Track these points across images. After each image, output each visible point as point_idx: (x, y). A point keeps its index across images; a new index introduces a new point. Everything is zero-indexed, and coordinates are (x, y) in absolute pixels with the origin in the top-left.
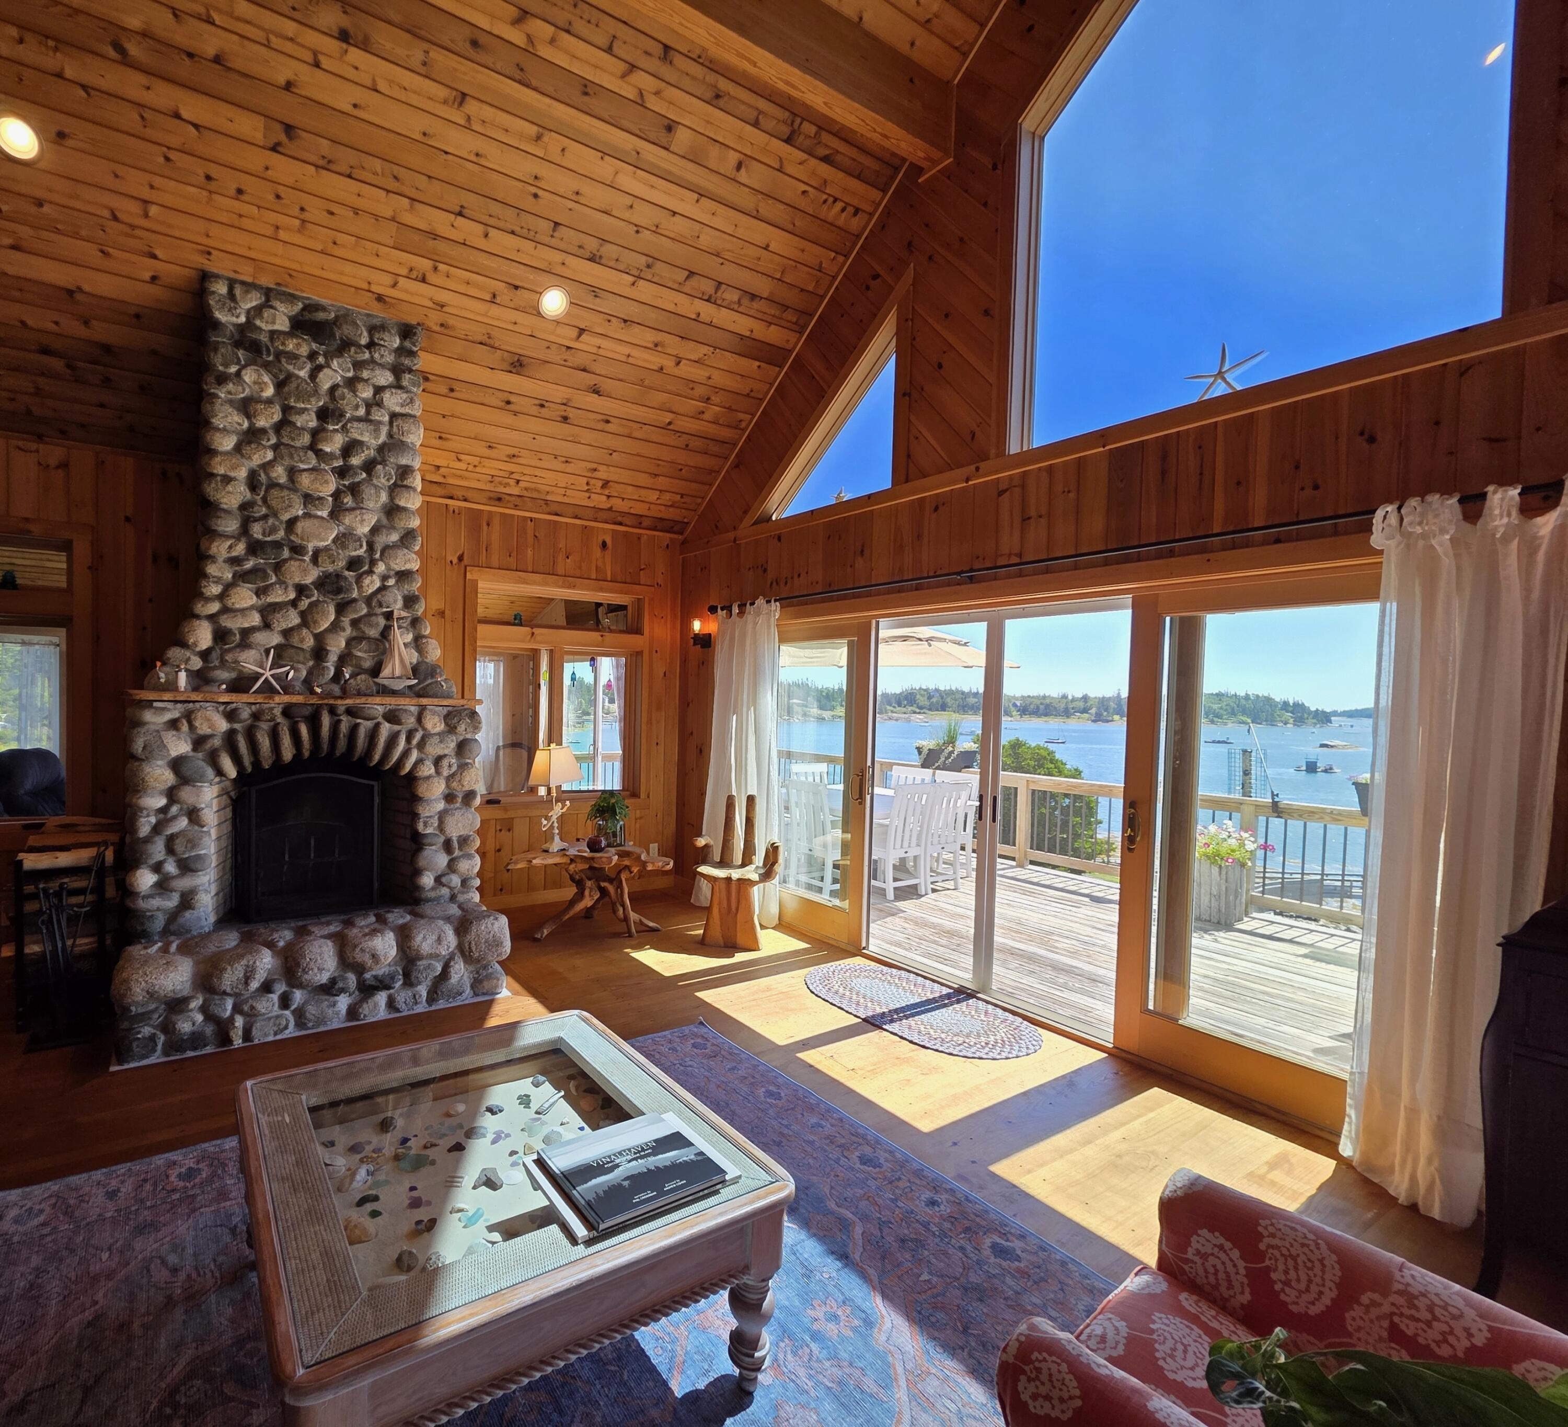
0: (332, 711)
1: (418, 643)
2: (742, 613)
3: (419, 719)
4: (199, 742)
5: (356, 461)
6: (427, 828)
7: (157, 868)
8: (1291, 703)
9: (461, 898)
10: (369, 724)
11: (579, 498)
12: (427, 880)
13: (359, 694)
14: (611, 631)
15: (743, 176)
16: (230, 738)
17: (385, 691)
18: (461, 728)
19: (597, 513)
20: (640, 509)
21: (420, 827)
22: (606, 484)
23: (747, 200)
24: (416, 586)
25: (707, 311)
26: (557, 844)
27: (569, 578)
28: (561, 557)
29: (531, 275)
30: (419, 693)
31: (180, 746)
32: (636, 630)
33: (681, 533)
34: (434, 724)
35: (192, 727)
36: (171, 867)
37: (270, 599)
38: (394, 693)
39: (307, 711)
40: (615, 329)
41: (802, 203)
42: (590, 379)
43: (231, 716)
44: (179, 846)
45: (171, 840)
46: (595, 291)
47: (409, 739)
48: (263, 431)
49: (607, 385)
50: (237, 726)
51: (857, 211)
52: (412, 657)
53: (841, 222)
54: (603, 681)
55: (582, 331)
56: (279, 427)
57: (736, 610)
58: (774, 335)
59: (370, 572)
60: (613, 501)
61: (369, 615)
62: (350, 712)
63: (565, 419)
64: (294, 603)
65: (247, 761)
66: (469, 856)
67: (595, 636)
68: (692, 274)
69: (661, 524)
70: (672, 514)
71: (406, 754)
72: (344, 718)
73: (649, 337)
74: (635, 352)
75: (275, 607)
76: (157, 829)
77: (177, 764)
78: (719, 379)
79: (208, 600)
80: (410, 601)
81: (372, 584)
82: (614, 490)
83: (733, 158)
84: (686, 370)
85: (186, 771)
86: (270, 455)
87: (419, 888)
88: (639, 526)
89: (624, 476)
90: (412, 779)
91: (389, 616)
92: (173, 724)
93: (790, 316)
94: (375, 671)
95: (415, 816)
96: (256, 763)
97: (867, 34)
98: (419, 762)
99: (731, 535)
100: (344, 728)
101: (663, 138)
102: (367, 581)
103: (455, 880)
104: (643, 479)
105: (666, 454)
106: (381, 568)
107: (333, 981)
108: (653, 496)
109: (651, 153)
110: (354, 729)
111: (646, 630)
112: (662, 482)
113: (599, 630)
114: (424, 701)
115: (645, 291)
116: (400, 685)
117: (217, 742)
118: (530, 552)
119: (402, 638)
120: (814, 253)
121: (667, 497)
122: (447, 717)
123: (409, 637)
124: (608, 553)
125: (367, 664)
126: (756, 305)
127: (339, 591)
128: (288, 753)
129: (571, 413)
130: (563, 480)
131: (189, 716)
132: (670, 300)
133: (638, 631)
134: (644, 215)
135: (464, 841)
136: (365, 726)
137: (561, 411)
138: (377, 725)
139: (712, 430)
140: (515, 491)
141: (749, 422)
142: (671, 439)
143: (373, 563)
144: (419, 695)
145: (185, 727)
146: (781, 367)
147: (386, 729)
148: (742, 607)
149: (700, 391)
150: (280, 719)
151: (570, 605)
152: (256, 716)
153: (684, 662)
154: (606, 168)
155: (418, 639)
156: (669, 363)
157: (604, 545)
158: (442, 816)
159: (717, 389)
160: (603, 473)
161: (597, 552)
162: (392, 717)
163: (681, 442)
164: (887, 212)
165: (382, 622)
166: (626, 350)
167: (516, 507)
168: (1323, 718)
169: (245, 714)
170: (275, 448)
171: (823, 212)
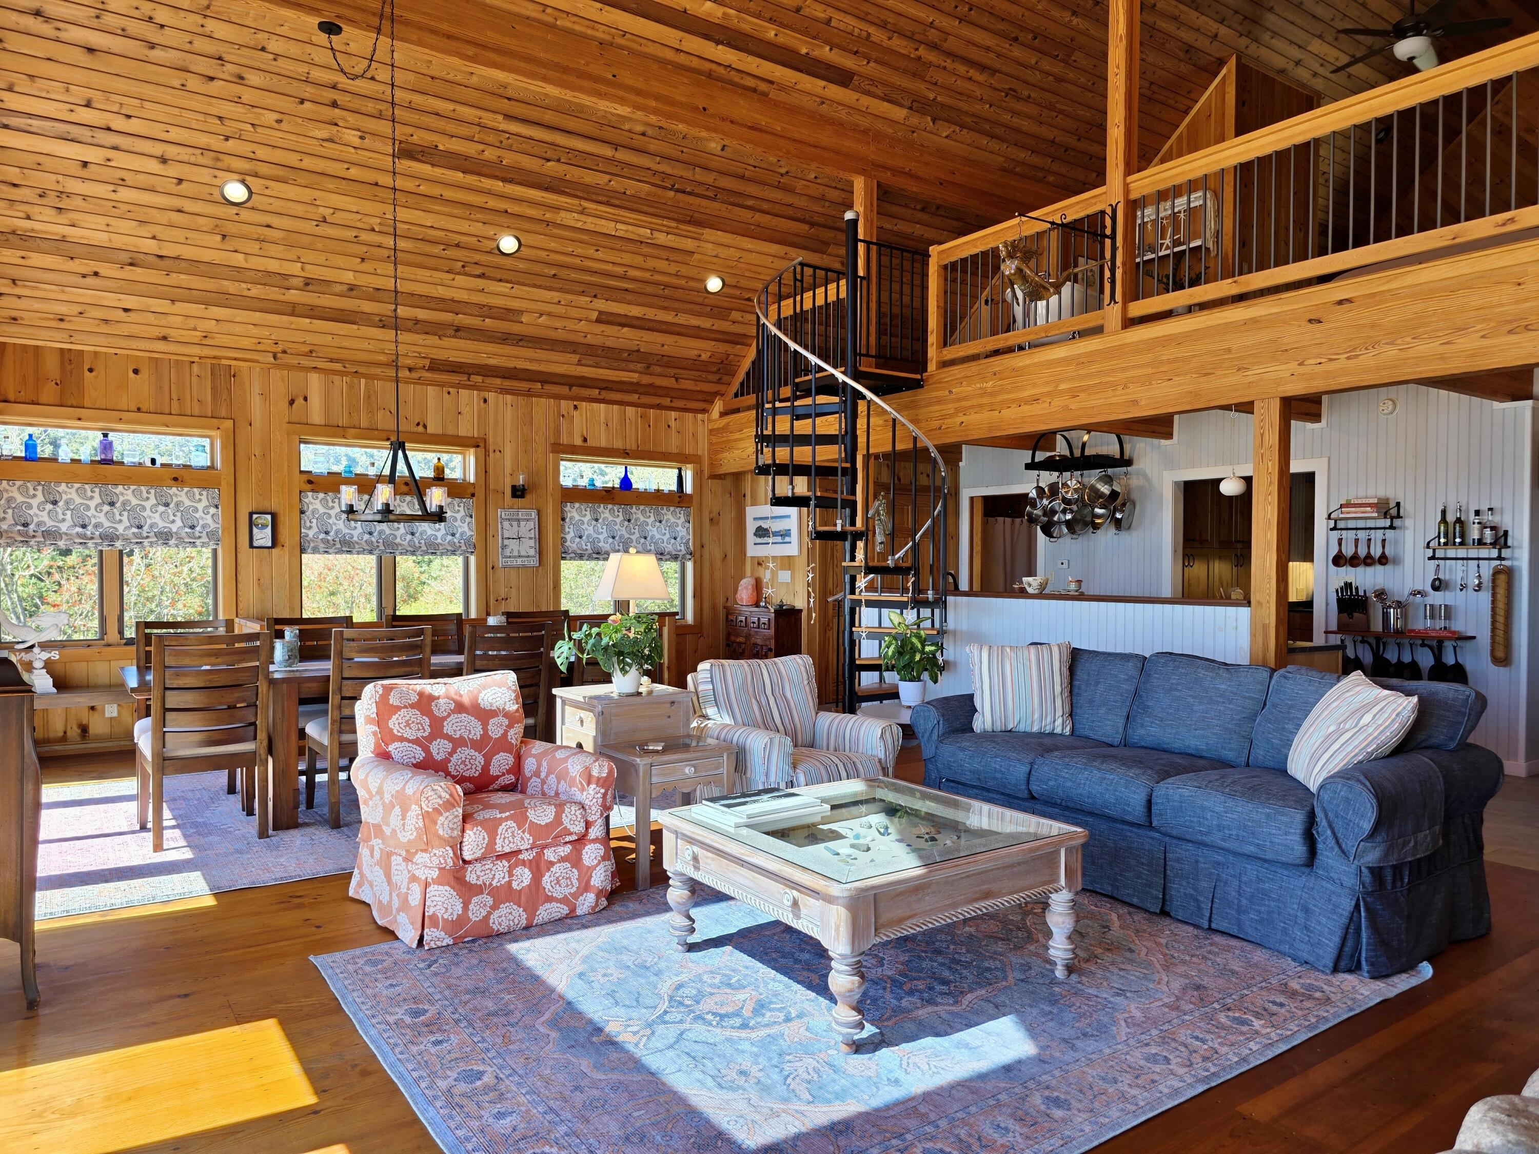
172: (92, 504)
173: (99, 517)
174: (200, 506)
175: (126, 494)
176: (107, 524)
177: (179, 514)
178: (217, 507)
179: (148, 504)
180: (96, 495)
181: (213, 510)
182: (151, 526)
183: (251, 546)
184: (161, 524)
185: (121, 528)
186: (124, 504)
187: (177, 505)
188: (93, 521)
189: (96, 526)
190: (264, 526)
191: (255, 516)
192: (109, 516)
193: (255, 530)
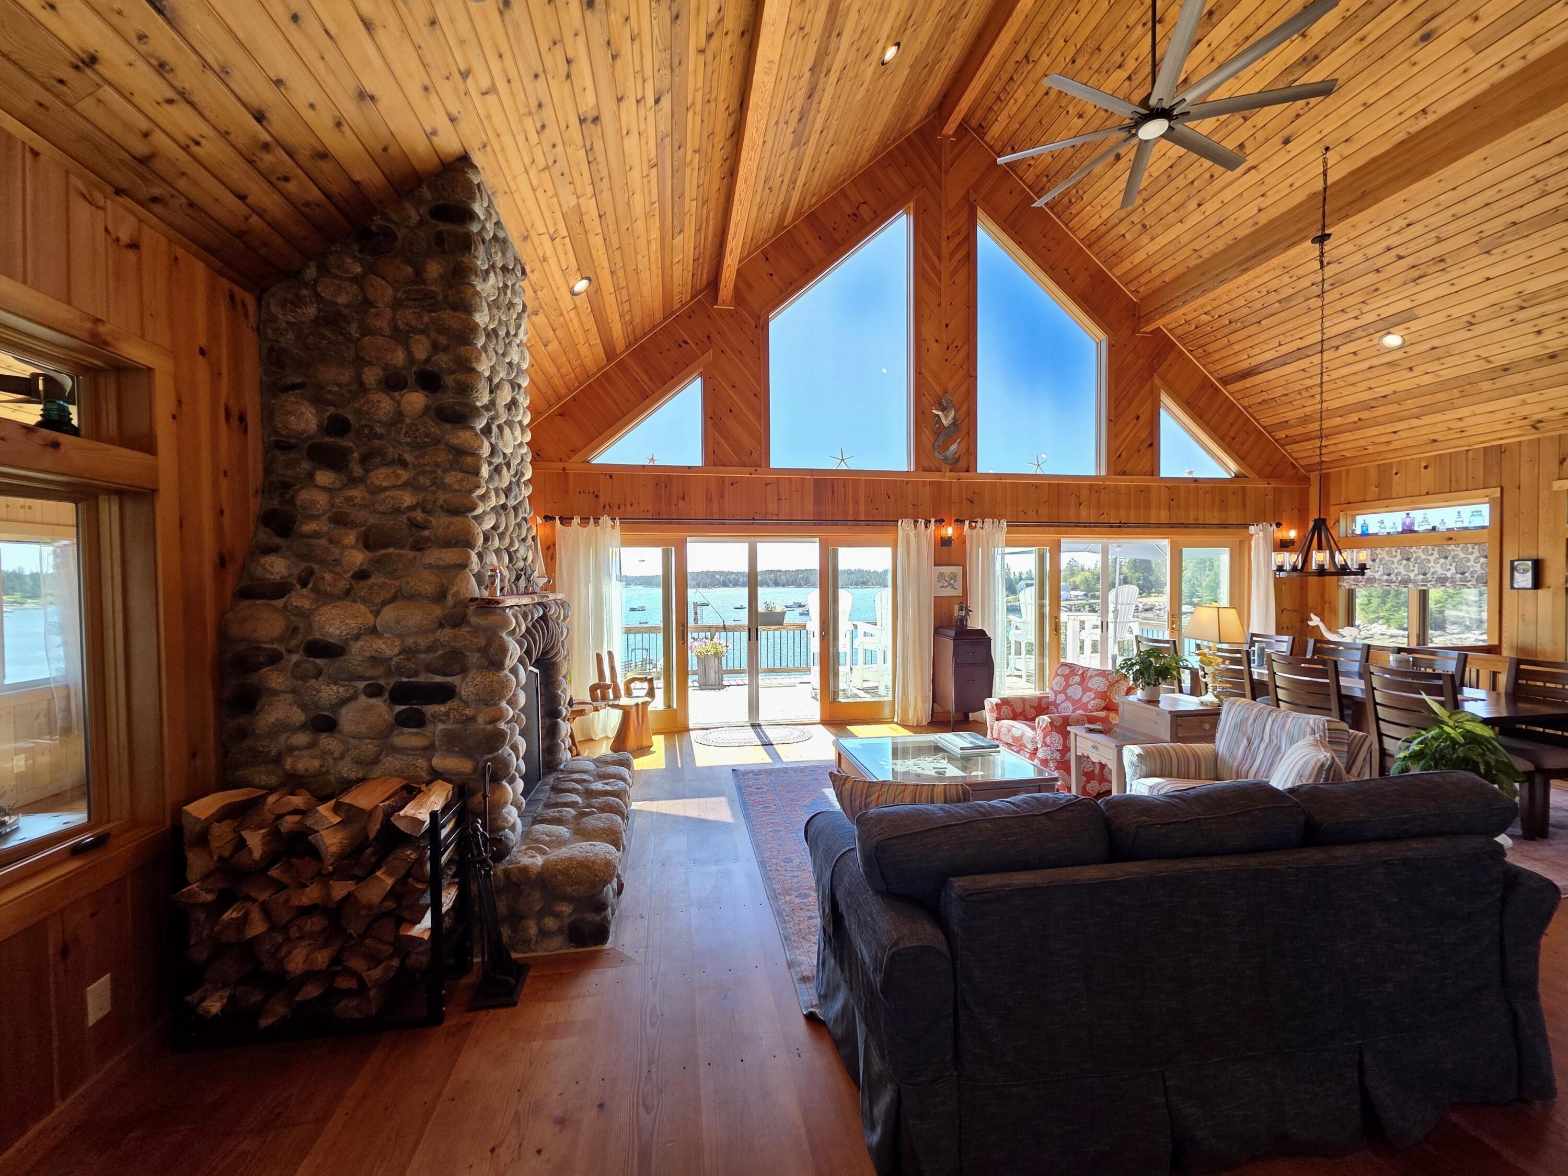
2: (583, 524)
25: (615, 322)
53: (675, 303)
57: (576, 521)
58: (620, 345)
78: (587, 359)
99: (556, 465)
126: (629, 326)
141: (577, 388)
146: (611, 362)
148: (583, 519)
172: (1396, 560)
173: (1400, 569)
174: (1472, 557)
175: (1418, 552)
176: (1404, 572)
177: (1454, 564)
178: (1486, 557)
179: (1432, 559)
180: (1398, 554)
181: (1483, 560)
182: (1433, 574)
183: (1512, 587)
184: (1440, 571)
185: (1412, 575)
186: (1416, 559)
187: (1454, 557)
188: (1396, 571)
189: (1397, 574)
190: (1525, 571)
191: (1516, 563)
192: (1407, 568)
193: (1516, 574)
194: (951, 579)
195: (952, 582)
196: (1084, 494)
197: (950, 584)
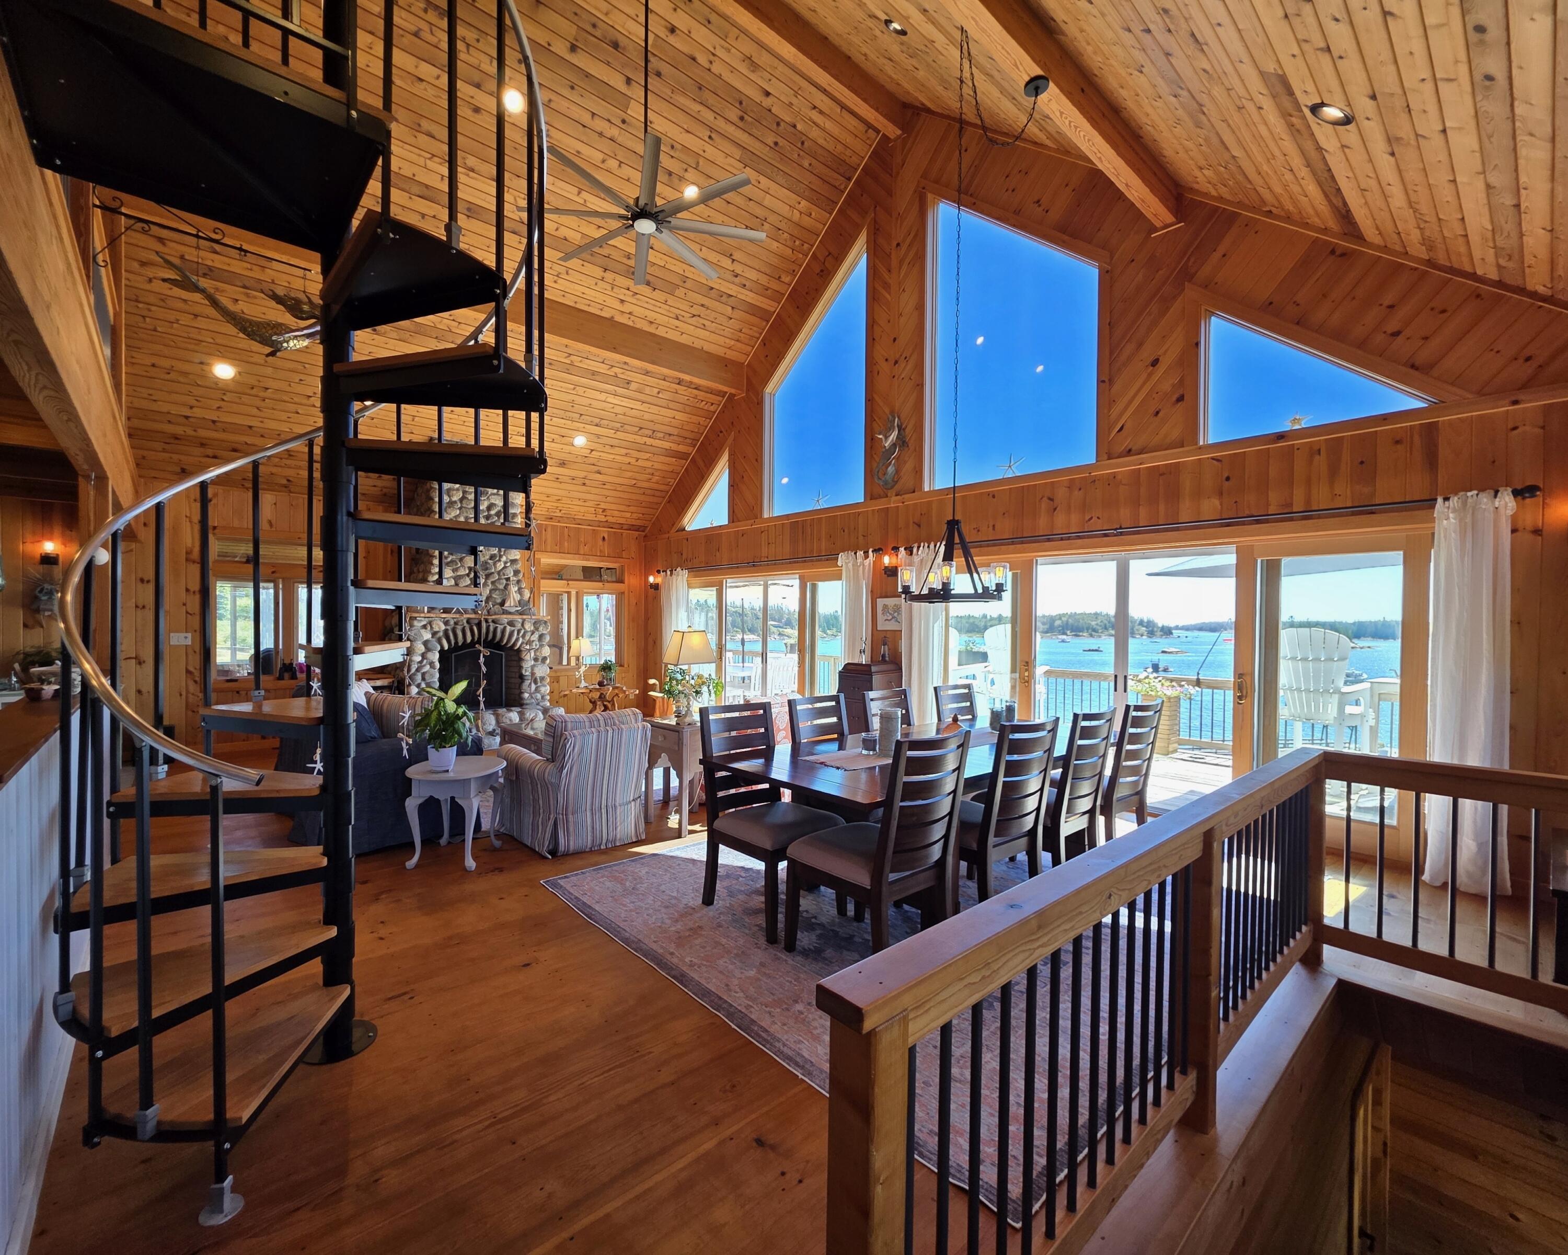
0: (486, 621)
1: (520, 591)
2: (671, 574)
3: (523, 625)
4: (434, 634)
5: (493, 512)
6: (527, 673)
7: (418, 686)
8: (1146, 620)
9: (541, 704)
10: (502, 627)
11: (591, 517)
12: (526, 695)
13: (495, 614)
14: (608, 582)
15: (660, 395)
16: (446, 632)
17: (506, 612)
18: (541, 629)
19: (600, 524)
20: (622, 521)
21: (523, 672)
22: (604, 510)
23: (664, 403)
24: (519, 566)
25: (649, 441)
26: (583, 684)
27: (585, 556)
28: (582, 546)
29: (570, 432)
30: (521, 613)
31: (427, 636)
32: (621, 581)
33: (643, 531)
34: (529, 627)
35: (431, 627)
36: (423, 685)
37: (459, 573)
38: (510, 613)
39: (476, 621)
40: (608, 449)
41: (687, 403)
42: (596, 468)
43: (446, 623)
44: (427, 677)
45: (423, 674)
46: (598, 436)
47: (518, 634)
48: (455, 502)
49: (603, 470)
50: (448, 627)
51: (712, 404)
52: (517, 597)
53: (706, 407)
54: (604, 608)
55: (592, 450)
56: (461, 500)
57: (669, 573)
58: (682, 448)
59: (499, 560)
60: (608, 518)
61: (499, 579)
62: (493, 621)
63: (584, 484)
64: (468, 575)
65: (453, 642)
66: (545, 686)
67: (601, 584)
68: (641, 428)
69: (632, 528)
70: (639, 523)
71: (517, 640)
72: (491, 624)
73: (624, 451)
74: (617, 457)
75: (461, 577)
76: (418, 670)
77: (426, 643)
78: (657, 466)
79: (433, 574)
80: (516, 573)
81: (500, 566)
82: (608, 513)
83: (656, 390)
84: (640, 463)
85: (429, 646)
86: (458, 512)
87: (522, 699)
88: (622, 528)
89: (613, 507)
90: (519, 651)
91: (508, 579)
92: (424, 627)
93: (689, 441)
94: (502, 604)
95: (521, 667)
96: (456, 643)
97: (707, 352)
98: (522, 643)
99: (667, 536)
100: (492, 629)
101: (626, 386)
102: (498, 564)
103: (539, 696)
104: (622, 508)
105: (634, 497)
106: (504, 559)
107: (494, 730)
108: (628, 515)
109: (620, 391)
110: (495, 629)
111: (626, 581)
112: (632, 509)
113: (601, 581)
114: (525, 617)
115: (620, 435)
116: (513, 610)
117: (441, 634)
118: (566, 544)
119: (514, 589)
120: (695, 419)
121: (635, 516)
122: (535, 623)
123: (516, 589)
124: (606, 543)
125: (499, 601)
126: (672, 437)
127: (487, 569)
128: (469, 639)
129: (587, 482)
130: (583, 509)
131: (430, 623)
132: (631, 437)
133: (622, 582)
134: (618, 410)
135: (542, 679)
136: (500, 628)
137: (582, 481)
138: (505, 627)
139: (656, 486)
140: (560, 515)
141: (673, 482)
142: (638, 491)
143: (501, 556)
144: (521, 614)
145: (429, 628)
146: (687, 460)
147: (508, 628)
148: (671, 571)
149: (650, 471)
150: (466, 624)
151: (585, 569)
152: (456, 623)
153: (646, 597)
154: (603, 396)
155: (520, 589)
156: (633, 461)
157: (604, 538)
158: (533, 667)
159: (657, 470)
160: (603, 506)
161: (601, 542)
162: (511, 624)
163: (642, 491)
164: (725, 406)
165: (505, 582)
166: (613, 456)
167: (559, 522)
168: (1167, 632)
169: (452, 622)
170: (460, 509)
171: (697, 405)
194: (895, 612)
195: (896, 614)
196: (1061, 494)
197: (894, 617)
